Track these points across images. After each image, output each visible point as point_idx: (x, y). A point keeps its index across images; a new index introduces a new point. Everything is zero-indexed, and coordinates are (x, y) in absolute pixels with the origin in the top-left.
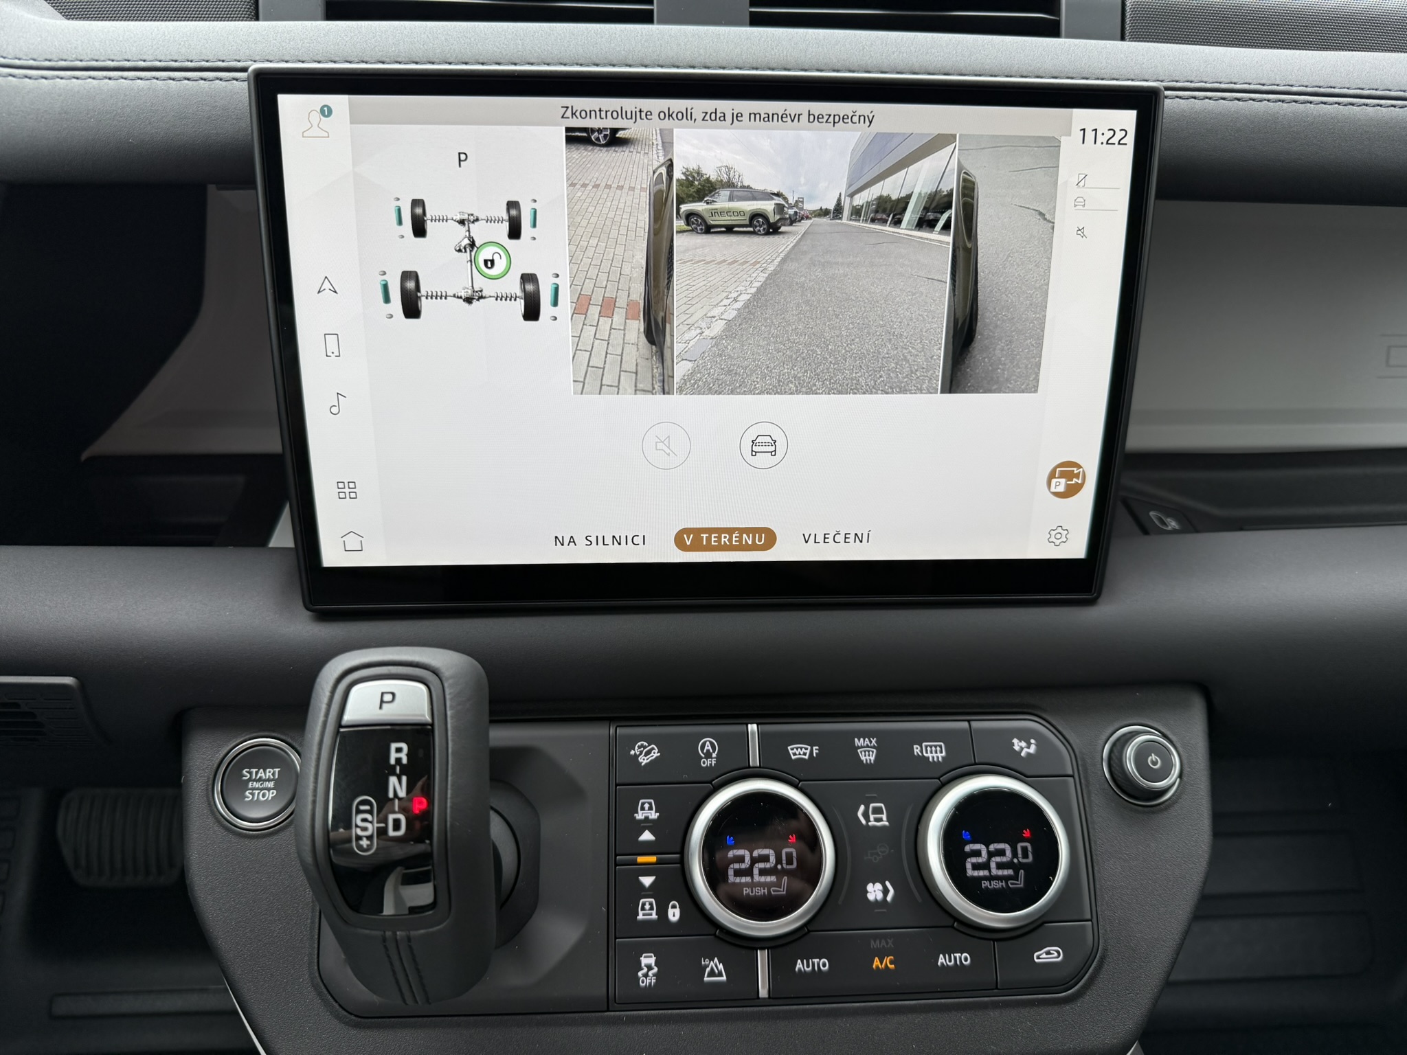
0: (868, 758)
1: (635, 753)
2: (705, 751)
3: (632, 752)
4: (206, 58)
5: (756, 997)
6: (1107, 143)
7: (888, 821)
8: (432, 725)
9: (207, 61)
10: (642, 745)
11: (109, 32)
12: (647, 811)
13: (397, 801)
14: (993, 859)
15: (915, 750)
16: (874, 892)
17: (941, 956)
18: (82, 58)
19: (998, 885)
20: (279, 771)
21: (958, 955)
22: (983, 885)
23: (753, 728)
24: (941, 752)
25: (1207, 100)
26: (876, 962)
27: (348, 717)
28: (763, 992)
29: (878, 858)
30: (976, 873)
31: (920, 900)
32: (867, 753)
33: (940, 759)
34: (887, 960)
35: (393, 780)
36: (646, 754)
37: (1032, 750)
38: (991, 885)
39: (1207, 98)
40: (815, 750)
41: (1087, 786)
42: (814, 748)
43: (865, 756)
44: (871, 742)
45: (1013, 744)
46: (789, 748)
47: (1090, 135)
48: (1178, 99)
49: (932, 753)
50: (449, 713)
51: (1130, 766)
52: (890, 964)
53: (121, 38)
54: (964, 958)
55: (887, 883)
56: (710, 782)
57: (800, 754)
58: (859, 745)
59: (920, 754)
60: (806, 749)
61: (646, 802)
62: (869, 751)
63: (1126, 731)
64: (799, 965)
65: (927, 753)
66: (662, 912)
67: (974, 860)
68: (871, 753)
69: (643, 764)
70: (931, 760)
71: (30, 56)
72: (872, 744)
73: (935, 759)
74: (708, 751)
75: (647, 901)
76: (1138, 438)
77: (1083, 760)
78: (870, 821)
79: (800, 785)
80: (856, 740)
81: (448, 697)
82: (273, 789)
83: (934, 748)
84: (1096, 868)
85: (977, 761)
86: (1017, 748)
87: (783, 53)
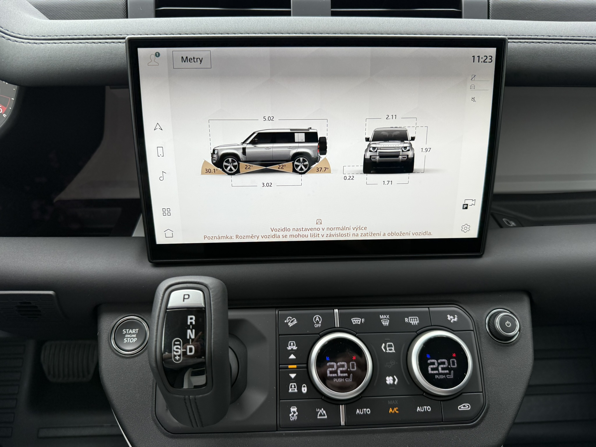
0: (385, 323)
1: (287, 322)
2: (316, 321)
3: (286, 321)
4: (108, 34)
5: (339, 425)
6: (484, 62)
7: (395, 350)
8: (205, 308)
9: (108, 35)
10: (290, 318)
11: (68, 24)
12: (292, 346)
13: (191, 340)
14: (440, 366)
15: (406, 320)
16: (389, 380)
17: (418, 407)
18: (57, 35)
19: (442, 377)
20: (138, 330)
21: (425, 407)
22: (436, 377)
23: (336, 311)
24: (417, 321)
25: (526, 43)
26: (391, 410)
27: (170, 305)
28: (343, 423)
29: (391, 366)
30: (433, 372)
31: (409, 383)
32: (385, 321)
33: (416, 324)
34: (395, 409)
35: (189, 331)
36: (292, 323)
37: (456, 319)
38: (439, 377)
39: (526, 42)
40: (363, 320)
41: (479, 335)
42: (363, 319)
43: (384, 323)
44: (387, 317)
45: (448, 317)
46: (352, 319)
47: (476, 59)
48: (513, 43)
49: (413, 321)
50: (212, 303)
51: (498, 326)
52: (397, 411)
53: (73, 26)
54: (428, 408)
55: (395, 377)
56: (319, 334)
57: (356, 322)
58: (382, 318)
59: (408, 322)
60: (359, 320)
61: (292, 342)
62: (386, 321)
63: (496, 311)
64: (358, 411)
65: (411, 321)
66: (299, 389)
67: (432, 366)
68: (387, 321)
69: (290, 326)
70: (412, 324)
71: (36, 35)
72: (387, 318)
73: (414, 324)
74: (317, 320)
75: (293, 384)
76: (499, 188)
77: (477, 324)
78: (387, 350)
79: (357, 335)
80: (380, 316)
81: (211, 296)
82: (136, 337)
83: (414, 319)
84: (484, 370)
85: (432, 325)
86: (449, 319)
87: (346, 27)
